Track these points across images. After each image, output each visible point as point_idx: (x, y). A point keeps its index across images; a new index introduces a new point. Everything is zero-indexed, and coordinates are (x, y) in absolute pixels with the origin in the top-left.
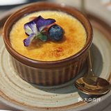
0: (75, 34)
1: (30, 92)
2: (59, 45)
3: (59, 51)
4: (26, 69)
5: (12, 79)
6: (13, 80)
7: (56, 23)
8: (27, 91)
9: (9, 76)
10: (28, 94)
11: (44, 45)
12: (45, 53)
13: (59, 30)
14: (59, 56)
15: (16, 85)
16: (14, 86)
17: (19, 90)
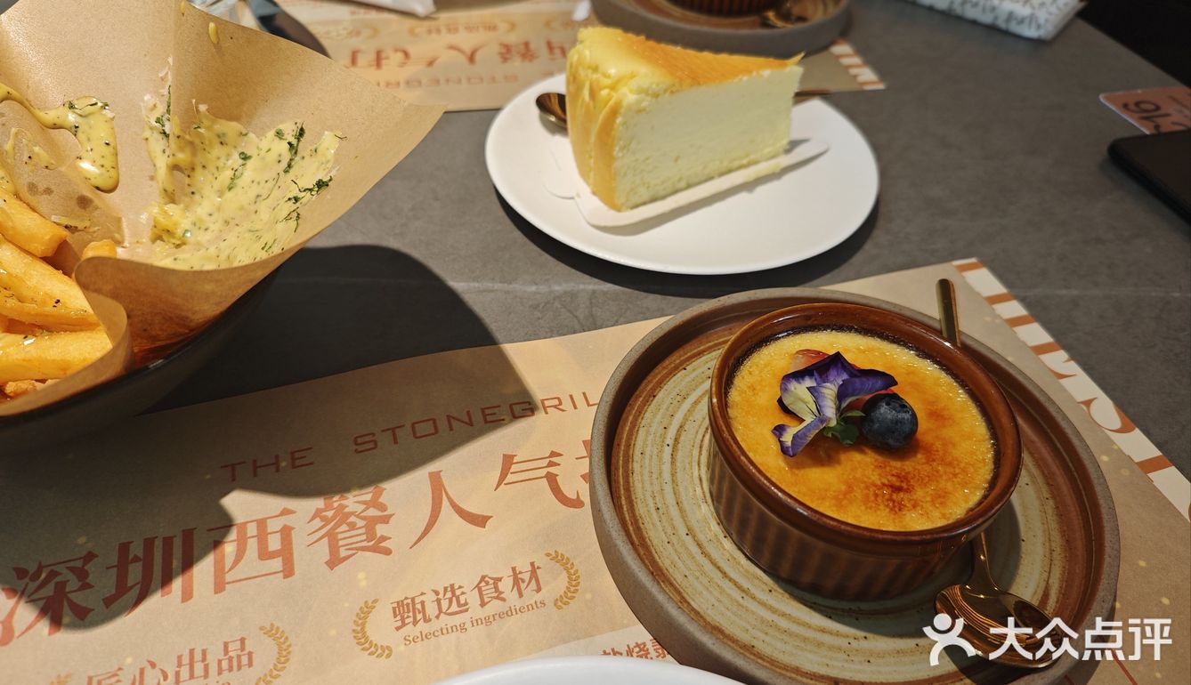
0: (949, 432)
1: (774, 610)
2: (896, 465)
3: (898, 489)
4: (763, 522)
5: (710, 549)
6: (715, 554)
7: (894, 389)
8: (763, 604)
9: (701, 537)
10: (769, 616)
11: (843, 457)
12: (850, 489)
13: (907, 416)
14: (897, 508)
15: (725, 574)
16: (718, 576)
17: (737, 594)
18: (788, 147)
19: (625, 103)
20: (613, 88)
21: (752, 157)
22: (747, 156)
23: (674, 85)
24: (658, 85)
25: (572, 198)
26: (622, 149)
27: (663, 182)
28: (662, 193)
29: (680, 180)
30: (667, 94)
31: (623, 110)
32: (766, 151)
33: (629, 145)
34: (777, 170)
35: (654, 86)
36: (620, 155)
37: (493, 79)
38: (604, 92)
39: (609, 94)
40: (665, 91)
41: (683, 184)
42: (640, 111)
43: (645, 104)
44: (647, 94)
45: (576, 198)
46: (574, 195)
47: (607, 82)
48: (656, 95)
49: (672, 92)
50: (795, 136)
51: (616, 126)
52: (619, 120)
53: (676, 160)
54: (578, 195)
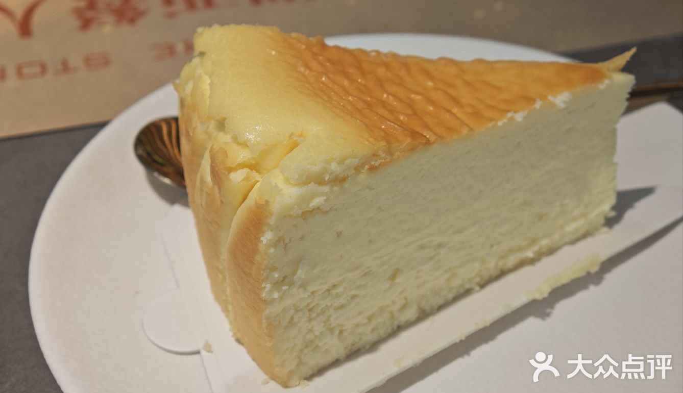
18: (613, 214)
19: (276, 207)
20: (254, 167)
21: (544, 243)
22: (533, 241)
23: (375, 155)
24: (341, 162)
25: (198, 352)
26: (278, 284)
27: (370, 319)
28: (371, 337)
29: (404, 307)
30: (363, 176)
31: (272, 221)
32: (571, 227)
33: (294, 273)
34: (595, 269)
35: (334, 166)
36: (276, 295)
37: (65, 67)
38: (237, 177)
39: (247, 179)
40: (358, 169)
41: (411, 314)
42: (307, 215)
43: (317, 202)
44: (321, 182)
45: (203, 352)
46: (199, 346)
47: (243, 155)
48: (339, 180)
49: (372, 169)
50: (627, 184)
51: (261, 248)
52: (267, 237)
53: (393, 277)
54: (208, 347)
